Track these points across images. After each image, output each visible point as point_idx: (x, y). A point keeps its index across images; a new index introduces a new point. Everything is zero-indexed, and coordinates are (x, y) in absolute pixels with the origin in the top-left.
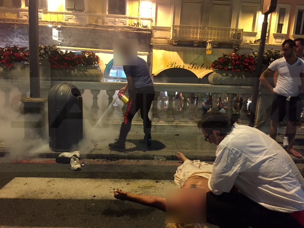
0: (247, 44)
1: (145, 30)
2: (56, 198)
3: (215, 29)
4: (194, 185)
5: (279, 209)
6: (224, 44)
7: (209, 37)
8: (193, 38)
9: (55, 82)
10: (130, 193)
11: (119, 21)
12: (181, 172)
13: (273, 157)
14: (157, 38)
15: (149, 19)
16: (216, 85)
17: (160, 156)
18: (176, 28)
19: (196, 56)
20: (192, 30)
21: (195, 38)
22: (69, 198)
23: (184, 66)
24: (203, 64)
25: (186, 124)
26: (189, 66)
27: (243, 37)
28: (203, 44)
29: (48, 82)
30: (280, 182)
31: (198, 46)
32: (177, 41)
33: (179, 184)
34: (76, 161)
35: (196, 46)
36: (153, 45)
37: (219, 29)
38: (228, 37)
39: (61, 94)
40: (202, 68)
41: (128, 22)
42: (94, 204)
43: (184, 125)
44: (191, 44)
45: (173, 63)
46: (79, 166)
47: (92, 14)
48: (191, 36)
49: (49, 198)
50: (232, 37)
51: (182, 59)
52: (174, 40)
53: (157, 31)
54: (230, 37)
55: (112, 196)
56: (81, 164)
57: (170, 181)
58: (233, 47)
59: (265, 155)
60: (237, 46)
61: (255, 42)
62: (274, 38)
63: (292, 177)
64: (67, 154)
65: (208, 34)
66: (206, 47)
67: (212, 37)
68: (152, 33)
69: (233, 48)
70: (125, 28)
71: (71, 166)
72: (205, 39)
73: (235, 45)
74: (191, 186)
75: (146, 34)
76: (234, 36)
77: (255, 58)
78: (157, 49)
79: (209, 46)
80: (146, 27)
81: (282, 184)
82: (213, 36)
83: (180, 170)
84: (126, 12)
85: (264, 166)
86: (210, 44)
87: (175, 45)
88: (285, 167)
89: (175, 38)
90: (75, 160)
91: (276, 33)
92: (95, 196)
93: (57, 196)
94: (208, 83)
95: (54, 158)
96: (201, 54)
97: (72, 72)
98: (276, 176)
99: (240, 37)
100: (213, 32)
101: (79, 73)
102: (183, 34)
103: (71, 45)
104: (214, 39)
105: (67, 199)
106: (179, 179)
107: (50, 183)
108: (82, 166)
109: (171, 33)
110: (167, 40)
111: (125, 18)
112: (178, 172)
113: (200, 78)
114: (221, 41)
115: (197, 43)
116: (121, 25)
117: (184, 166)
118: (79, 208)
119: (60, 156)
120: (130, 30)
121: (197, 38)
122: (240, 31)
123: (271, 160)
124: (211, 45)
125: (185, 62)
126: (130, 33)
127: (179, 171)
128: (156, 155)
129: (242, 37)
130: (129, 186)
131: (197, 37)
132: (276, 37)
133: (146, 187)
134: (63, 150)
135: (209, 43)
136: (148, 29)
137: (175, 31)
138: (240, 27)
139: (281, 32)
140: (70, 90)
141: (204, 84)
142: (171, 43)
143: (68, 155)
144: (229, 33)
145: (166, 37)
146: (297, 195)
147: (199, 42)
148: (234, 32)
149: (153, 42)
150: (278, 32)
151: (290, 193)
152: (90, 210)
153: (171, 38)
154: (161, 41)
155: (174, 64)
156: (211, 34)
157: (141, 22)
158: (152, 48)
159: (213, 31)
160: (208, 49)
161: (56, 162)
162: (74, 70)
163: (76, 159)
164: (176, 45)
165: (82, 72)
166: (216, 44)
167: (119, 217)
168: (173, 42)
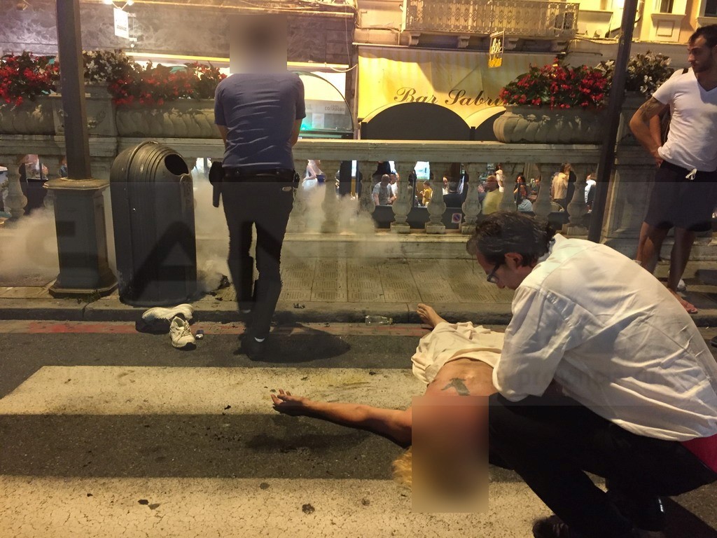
0: (588, 40)
1: (339, 9)
2: (140, 413)
3: (511, 5)
4: (457, 379)
5: (657, 432)
6: (532, 41)
7: (496, 23)
8: (457, 27)
9: (124, 140)
10: (309, 399)
12: (428, 349)
13: (648, 313)
14: (370, 29)
16: (512, 142)
17: (378, 315)
18: (415, 3)
19: (464, 73)
20: (453, 7)
21: (461, 27)
22: (169, 412)
23: (435, 98)
24: (481, 92)
25: (439, 237)
26: (446, 96)
27: (578, 23)
28: (481, 43)
29: (108, 140)
30: (663, 371)
31: (469, 48)
32: (418, 35)
33: (424, 378)
34: (182, 328)
35: (464, 48)
36: (360, 47)
38: (543, 24)
39: (142, 169)
40: (478, 103)
42: (227, 425)
43: (436, 240)
44: (451, 42)
45: (408, 92)
46: (189, 338)
48: (453, 22)
49: (124, 413)
50: (551, 24)
51: (429, 80)
52: (411, 33)
53: (370, 12)
54: (547, 23)
55: (267, 406)
56: (194, 335)
57: (403, 371)
58: (555, 50)
59: (629, 308)
60: (563, 47)
61: (607, 35)
62: (654, 24)
63: (690, 359)
64: (161, 312)
65: (493, 16)
66: (487, 49)
67: (503, 24)
68: (356, 15)
69: (555, 52)
70: (290, 5)
71: (171, 338)
72: (486, 29)
73: (559, 44)
74: (450, 383)
75: (343, 18)
76: (557, 21)
77: (606, 76)
78: (369, 57)
79: (495, 48)
81: (667, 375)
82: (505, 22)
83: (426, 345)
85: (623, 335)
86: (497, 42)
87: (412, 47)
88: (674, 336)
89: (414, 29)
90: (180, 325)
91: (658, 11)
92: (229, 407)
93: (141, 408)
94: (493, 138)
95: (133, 321)
96: (476, 68)
97: (166, 115)
98: (654, 358)
99: (571, 23)
100: (506, 12)
101: (181, 118)
102: (431, 19)
103: (160, 49)
104: (508, 30)
105: (165, 413)
106: (424, 365)
107: (123, 378)
108: (197, 339)
109: (404, 15)
110: (393, 33)
112: (421, 351)
113: (473, 128)
114: (526, 34)
115: (466, 40)
117: (435, 336)
118: (193, 434)
119: (145, 315)
120: (303, 10)
121: (466, 27)
122: (571, 7)
123: (643, 321)
124: (501, 45)
125: (438, 87)
126: (302, 16)
127: (424, 349)
128: (369, 311)
129: (576, 25)
130: (308, 383)
131: (466, 24)
132: (658, 22)
133: (348, 385)
134: (152, 303)
135: (495, 39)
136: (347, 5)
137: (412, 10)
139: (670, 11)
140: (163, 161)
141: (482, 140)
142: (403, 40)
143: (163, 313)
144: (545, 13)
145: (390, 26)
146: (700, 401)
147: (473, 38)
148: (557, 12)
149: (360, 39)
150: (663, 9)
151: (685, 395)
152: (219, 439)
153: (404, 27)
154: (380, 35)
155: (412, 92)
156: (501, 17)
158: (358, 55)
159: (506, 10)
160: (492, 55)
161: (137, 329)
162: (168, 110)
163: (184, 323)
164: (415, 46)
165: (188, 115)
166: (513, 43)
167: (286, 453)
168: (409, 39)
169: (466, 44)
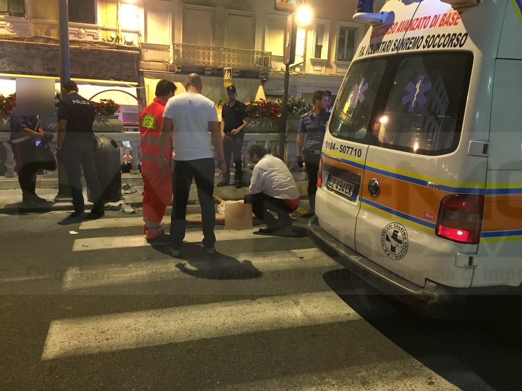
0: (279, 72)
1: (129, 49)
3: (234, 51)
6: (246, 71)
7: (226, 62)
8: (204, 63)
11: (87, 33)
14: (150, 61)
15: (135, 32)
18: (178, 48)
19: (209, 89)
20: (201, 51)
21: (206, 63)
24: (221, 101)
27: (272, 62)
28: (219, 72)
31: (212, 75)
32: (181, 67)
35: (208, 75)
36: (144, 72)
37: (239, 51)
38: (253, 63)
40: (219, 107)
41: (101, 36)
44: (201, 71)
47: (39, 21)
48: (201, 59)
50: (257, 63)
52: (177, 65)
53: (149, 51)
54: (255, 62)
58: (260, 77)
60: (265, 76)
62: (312, 64)
65: (224, 58)
66: (222, 76)
68: (141, 52)
70: (96, 45)
71: (123, 211)
72: (221, 65)
73: (262, 74)
75: (132, 55)
76: (260, 61)
78: (151, 78)
79: (227, 76)
80: (131, 43)
82: (231, 61)
84: (97, 19)
86: (228, 73)
87: (177, 73)
89: (178, 63)
91: (313, 57)
96: (217, 86)
99: (268, 62)
102: (188, 57)
104: (234, 65)
109: (171, 54)
110: (165, 64)
111: (96, 28)
114: (244, 68)
115: (210, 70)
116: (90, 39)
120: (105, 48)
121: (209, 63)
122: (267, 54)
124: (230, 75)
126: (106, 52)
129: (271, 64)
131: (209, 61)
132: (314, 63)
134: (107, 201)
135: (227, 71)
136: (134, 46)
137: (176, 52)
138: (267, 49)
139: (320, 57)
140: (110, 142)
142: (172, 69)
143: (114, 204)
144: (253, 57)
145: (162, 60)
147: (213, 69)
148: (260, 56)
149: (144, 67)
150: (316, 56)
153: (171, 62)
154: (156, 65)
156: (229, 58)
157: (122, 35)
158: (143, 76)
159: (231, 55)
160: (226, 80)
164: (179, 72)
165: (102, 122)
166: (236, 73)
168: (175, 68)
169: (209, 73)
